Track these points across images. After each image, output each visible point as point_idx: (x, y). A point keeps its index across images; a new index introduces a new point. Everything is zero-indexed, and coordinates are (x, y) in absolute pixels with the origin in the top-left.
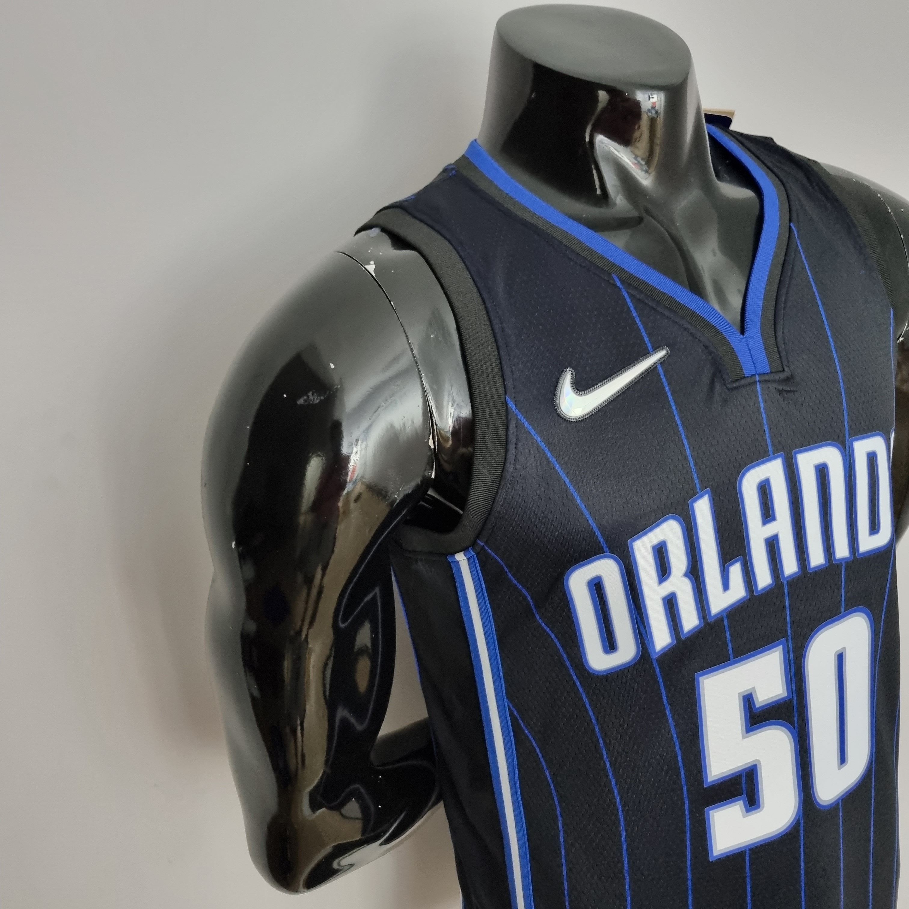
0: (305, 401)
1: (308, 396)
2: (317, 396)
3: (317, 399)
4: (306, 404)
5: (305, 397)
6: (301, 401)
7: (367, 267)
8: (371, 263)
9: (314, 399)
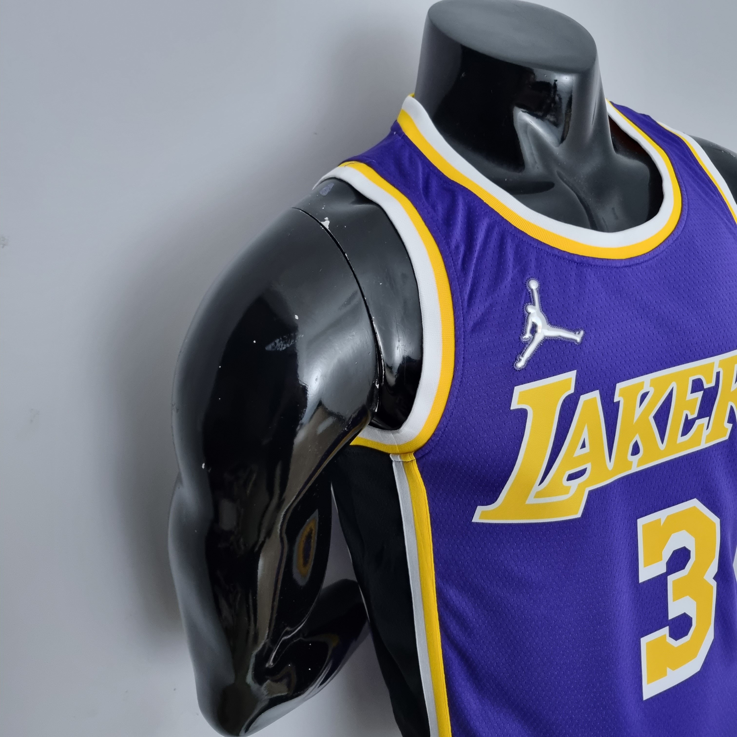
0: (273, 347)
1: (276, 344)
2: (284, 344)
3: (283, 346)
4: (273, 350)
5: (273, 344)
6: (269, 348)
7: (322, 223)
8: (325, 219)
9: (280, 347)
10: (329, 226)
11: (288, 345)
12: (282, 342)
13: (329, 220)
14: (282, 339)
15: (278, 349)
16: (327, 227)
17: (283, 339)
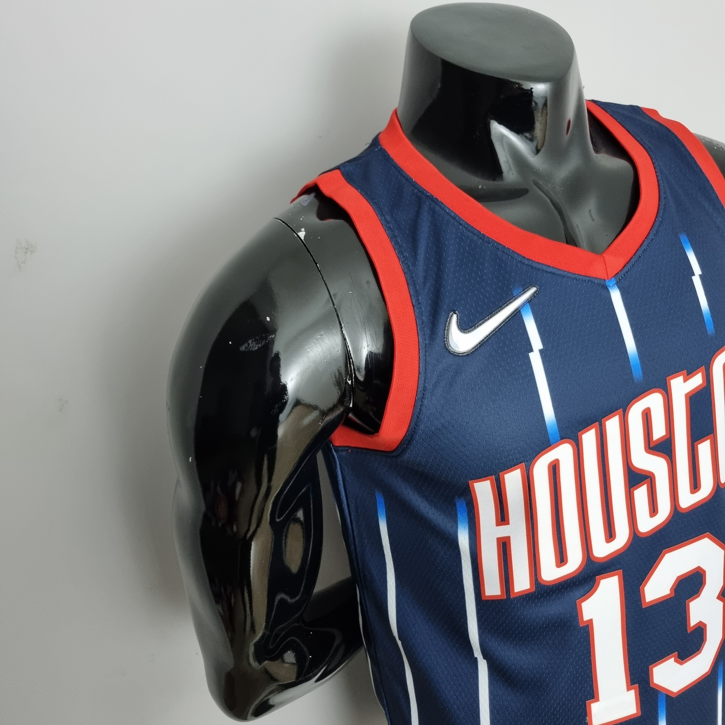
2: (256, 344)
7: (298, 233)
8: (302, 230)
9: (253, 346)
10: (304, 237)
11: (260, 345)
12: (254, 343)
13: (305, 231)
14: (254, 339)
15: (251, 349)
16: (303, 238)
17: (256, 340)
